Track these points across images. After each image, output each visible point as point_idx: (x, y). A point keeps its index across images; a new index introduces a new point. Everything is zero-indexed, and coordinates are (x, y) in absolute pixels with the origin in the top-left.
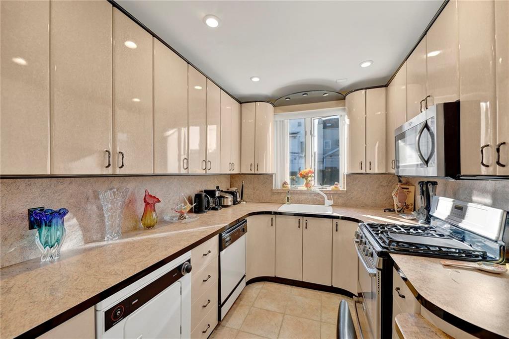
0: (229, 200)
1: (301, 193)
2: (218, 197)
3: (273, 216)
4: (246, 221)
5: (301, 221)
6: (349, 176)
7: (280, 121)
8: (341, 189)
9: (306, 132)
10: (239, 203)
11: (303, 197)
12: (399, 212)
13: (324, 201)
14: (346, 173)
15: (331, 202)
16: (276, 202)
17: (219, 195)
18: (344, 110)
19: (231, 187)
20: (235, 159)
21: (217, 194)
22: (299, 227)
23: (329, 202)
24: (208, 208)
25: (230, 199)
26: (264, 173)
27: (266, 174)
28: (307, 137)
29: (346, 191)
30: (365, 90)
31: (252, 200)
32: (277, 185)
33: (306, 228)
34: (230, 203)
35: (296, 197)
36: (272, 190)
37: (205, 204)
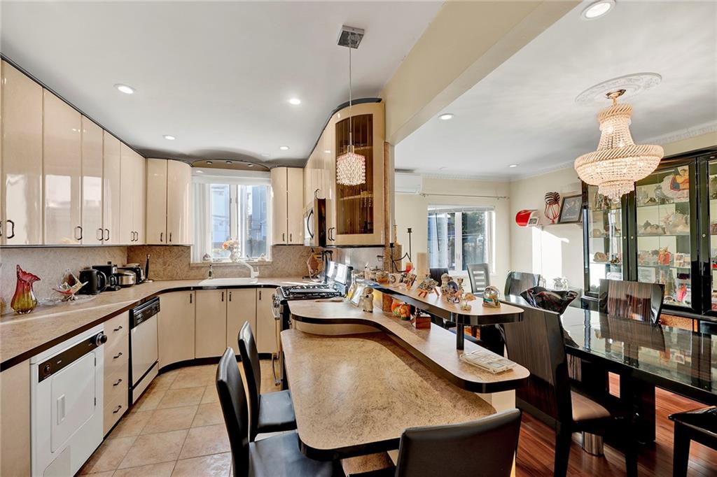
0: (130, 278)
1: (226, 266)
2: (115, 275)
3: (193, 293)
4: (158, 299)
5: (225, 293)
6: (275, 246)
7: (200, 184)
8: (267, 260)
9: (231, 199)
10: (143, 282)
11: (227, 271)
12: (312, 277)
13: (250, 273)
14: (271, 244)
15: (257, 274)
16: (194, 279)
17: (116, 272)
18: (270, 181)
19: (128, 263)
20: (139, 229)
21: (114, 271)
22: (223, 300)
23: (255, 274)
24: (102, 288)
25: (133, 277)
26: (180, 244)
27: (182, 246)
28: (232, 204)
29: (272, 262)
30: (285, 168)
31: (162, 278)
32: (195, 257)
33: (230, 300)
34: (131, 282)
35: (220, 271)
36: (189, 264)
37: (97, 283)
